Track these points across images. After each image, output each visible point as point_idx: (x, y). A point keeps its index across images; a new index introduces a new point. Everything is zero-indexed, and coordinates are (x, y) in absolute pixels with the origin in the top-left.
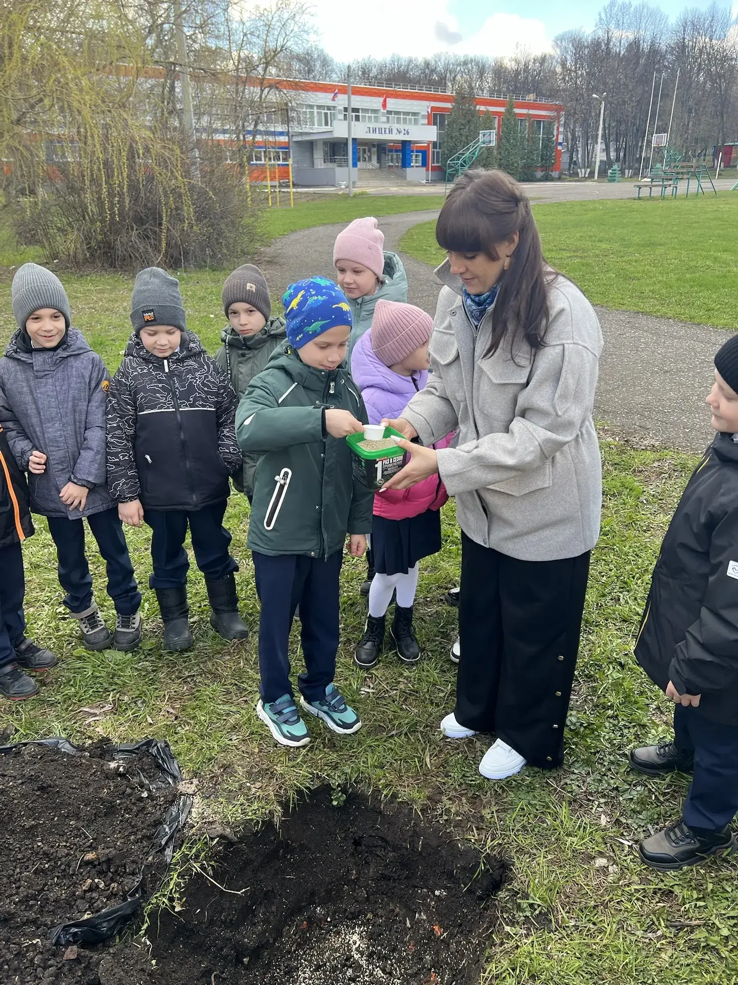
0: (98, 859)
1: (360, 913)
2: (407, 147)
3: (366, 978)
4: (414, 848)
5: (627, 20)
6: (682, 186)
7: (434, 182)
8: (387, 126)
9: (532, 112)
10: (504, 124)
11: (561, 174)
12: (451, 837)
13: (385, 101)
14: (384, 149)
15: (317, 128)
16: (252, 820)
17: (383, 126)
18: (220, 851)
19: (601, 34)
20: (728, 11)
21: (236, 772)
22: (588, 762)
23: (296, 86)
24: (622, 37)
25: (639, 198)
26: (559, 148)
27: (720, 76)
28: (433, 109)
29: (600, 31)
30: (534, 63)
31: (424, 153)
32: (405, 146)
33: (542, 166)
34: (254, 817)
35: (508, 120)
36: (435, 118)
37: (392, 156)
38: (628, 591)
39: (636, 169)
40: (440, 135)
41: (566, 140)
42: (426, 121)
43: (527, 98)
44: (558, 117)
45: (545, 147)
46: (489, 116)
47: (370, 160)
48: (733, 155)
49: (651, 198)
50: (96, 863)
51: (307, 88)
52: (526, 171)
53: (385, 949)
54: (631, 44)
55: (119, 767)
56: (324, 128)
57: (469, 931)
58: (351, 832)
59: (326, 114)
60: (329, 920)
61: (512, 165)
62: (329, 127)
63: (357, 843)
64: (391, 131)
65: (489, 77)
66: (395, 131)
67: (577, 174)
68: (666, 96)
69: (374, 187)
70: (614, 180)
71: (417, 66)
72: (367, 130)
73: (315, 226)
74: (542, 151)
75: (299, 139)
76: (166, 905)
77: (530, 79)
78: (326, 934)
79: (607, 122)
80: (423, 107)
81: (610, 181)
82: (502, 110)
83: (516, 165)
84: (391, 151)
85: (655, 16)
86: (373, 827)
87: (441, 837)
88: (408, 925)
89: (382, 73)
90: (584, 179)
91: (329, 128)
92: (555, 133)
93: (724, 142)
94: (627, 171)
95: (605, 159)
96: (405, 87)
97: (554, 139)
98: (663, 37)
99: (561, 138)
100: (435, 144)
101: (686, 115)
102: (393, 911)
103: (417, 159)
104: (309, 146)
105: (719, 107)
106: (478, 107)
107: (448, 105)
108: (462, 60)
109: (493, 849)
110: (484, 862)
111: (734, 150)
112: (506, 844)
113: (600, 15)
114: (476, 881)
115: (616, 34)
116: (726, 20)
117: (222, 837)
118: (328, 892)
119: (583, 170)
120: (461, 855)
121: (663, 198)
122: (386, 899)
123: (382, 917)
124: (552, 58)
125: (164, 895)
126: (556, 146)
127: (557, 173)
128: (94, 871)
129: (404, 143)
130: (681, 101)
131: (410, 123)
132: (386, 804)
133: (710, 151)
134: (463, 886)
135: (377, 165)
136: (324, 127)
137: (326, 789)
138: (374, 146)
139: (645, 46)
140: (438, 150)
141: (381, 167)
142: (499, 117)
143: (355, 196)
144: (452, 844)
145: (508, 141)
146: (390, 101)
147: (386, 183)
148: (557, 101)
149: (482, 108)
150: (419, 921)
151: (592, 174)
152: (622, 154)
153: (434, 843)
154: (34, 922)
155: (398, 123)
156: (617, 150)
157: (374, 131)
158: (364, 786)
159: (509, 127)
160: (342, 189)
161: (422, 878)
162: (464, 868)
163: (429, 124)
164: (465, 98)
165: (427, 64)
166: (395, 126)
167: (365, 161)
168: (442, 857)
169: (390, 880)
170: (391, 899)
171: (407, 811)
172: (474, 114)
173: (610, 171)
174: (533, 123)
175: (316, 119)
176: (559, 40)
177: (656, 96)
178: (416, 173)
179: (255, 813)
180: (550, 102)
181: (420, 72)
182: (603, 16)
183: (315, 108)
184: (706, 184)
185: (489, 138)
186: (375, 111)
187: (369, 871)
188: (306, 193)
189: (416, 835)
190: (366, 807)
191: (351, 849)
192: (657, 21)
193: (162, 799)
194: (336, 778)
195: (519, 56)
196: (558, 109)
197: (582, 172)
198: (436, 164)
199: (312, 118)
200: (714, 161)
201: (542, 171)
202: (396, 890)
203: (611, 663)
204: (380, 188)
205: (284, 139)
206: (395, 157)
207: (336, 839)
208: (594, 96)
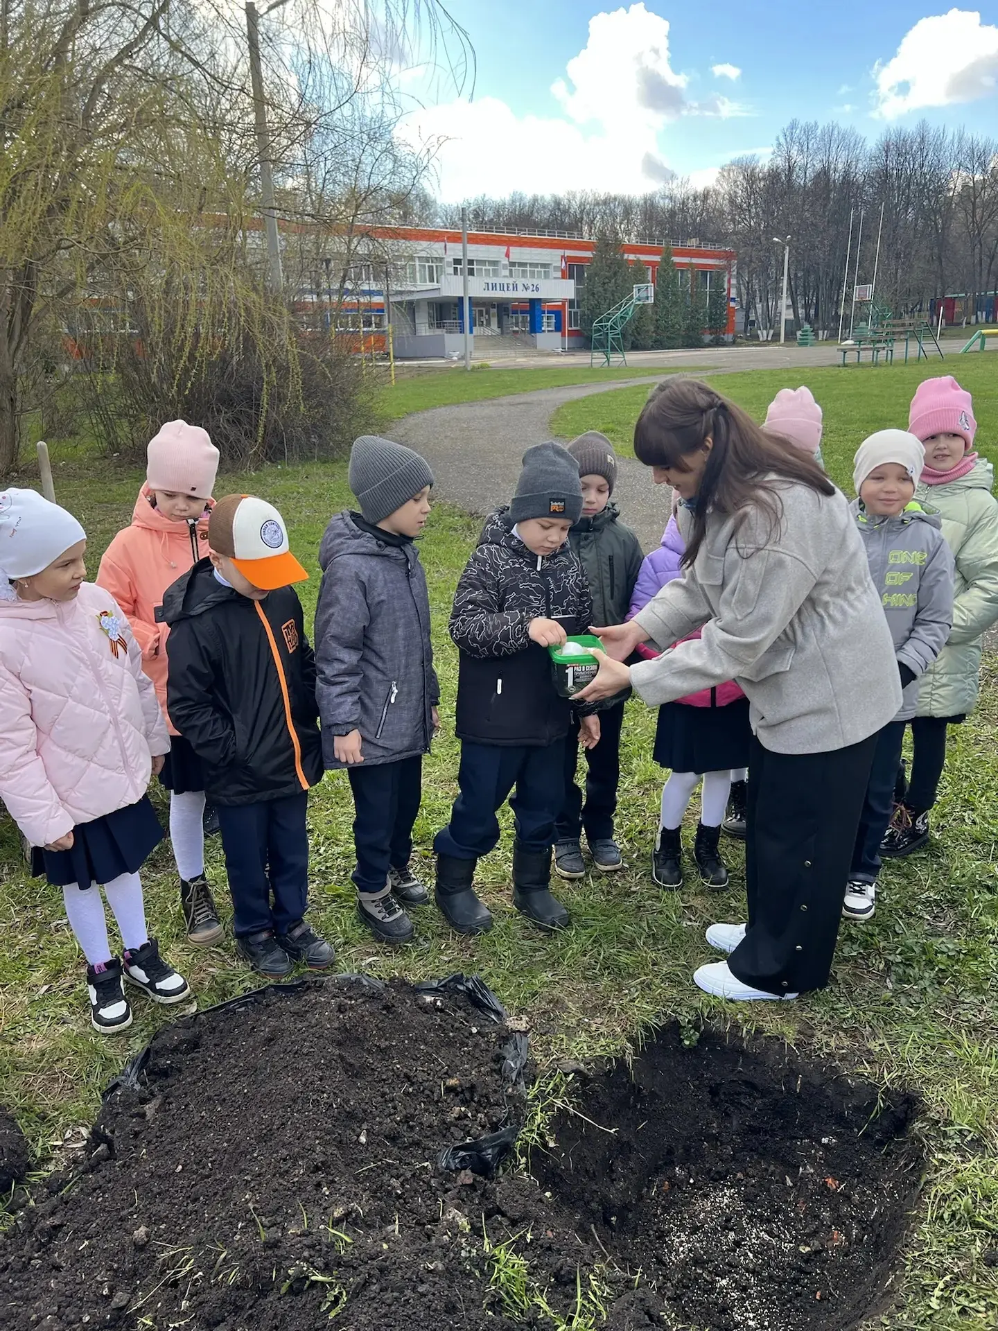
0: (461, 1086)
1: (728, 1172)
2: (537, 307)
3: (753, 1241)
4: (790, 1090)
5: (813, 144)
6: (899, 349)
7: (571, 350)
8: (511, 281)
9: (695, 261)
10: (661, 276)
11: (735, 337)
12: (837, 1072)
13: (508, 251)
14: (506, 310)
15: (421, 286)
16: (601, 1057)
17: (506, 281)
18: (577, 1088)
19: (780, 162)
20: (941, 130)
21: (568, 1007)
22: (978, 990)
23: (395, 234)
24: (808, 165)
25: (845, 365)
26: (732, 304)
27: (936, 212)
28: (569, 259)
29: (779, 159)
30: (695, 200)
31: (558, 313)
32: (533, 306)
33: (710, 328)
34: (604, 1053)
35: (665, 271)
36: (573, 270)
37: (517, 319)
38: (973, 810)
39: (831, 329)
40: (577, 291)
41: (739, 294)
42: (559, 274)
43: (689, 244)
44: (728, 268)
45: (714, 303)
46: (640, 269)
47: (489, 324)
48: (956, 310)
49: (859, 365)
50: (459, 1089)
51: (407, 236)
52: (691, 333)
53: (766, 1211)
54: (819, 174)
55: (435, 1001)
56: (429, 285)
57: (873, 1180)
58: (707, 1078)
59: (431, 268)
60: (692, 1181)
61: (673, 326)
62: (435, 283)
63: (714, 1092)
64: (515, 287)
65: (637, 218)
66: (520, 287)
67: (758, 337)
68: (868, 238)
69: (494, 358)
70: (806, 344)
71: (544, 207)
72: (484, 286)
73: (434, 407)
74: (710, 309)
75: (398, 298)
76: (536, 1141)
77: (689, 221)
78: (692, 1197)
79: (792, 272)
80: (554, 257)
81: (801, 345)
82: (657, 258)
83: (677, 326)
84: (515, 312)
85: (848, 141)
86: (733, 1070)
87: (825, 1073)
88: (789, 1183)
89: (499, 216)
90: (767, 343)
91: (435, 285)
92: (726, 286)
93: (943, 293)
94: (820, 332)
95: (792, 317)
96: (532, 232)
97: (725, 293)
98: (860, 165)
99: (733, 294)
100: (571, 302)
101: (893, 262)
102: (766, 1170)
103: (547, 323)
104: (411, 308)
105: (936, 251)
106: (626, 256)
107: (588, 254)
108: (603, 198)
109: (892, 1082)
110: (882, 1098)
111: (957, 303)
112: (907, 1076)
113: (778, 139)
114: (874, 1122)
115: (800, 160)
116: (939, 142)
117: (577, 1072)
118: (687, 1149)
119: (765, 332)
120: (852, 1092)
121: (877, 365)
122: (755, 1157)
123: (754, 1177)
124: (717, 193)
125: (532, 1131)
126: (728, 302)
127: (731, 336)
128: (457, 1100)
129: (533, 302)
130: (888, 245)
131: (539, 277)
132: (749, 1041)
133: (927, 305)
134: (856, 1130)
135: (498, 330)
136: (428, 283)
137: (674, 1027)
138: (493, 306)
139: (836, 177)
140: (576, 310)
141: (502, 333)
142: (654, 267)
143: (474, 369)
144: (839, 1082)
145: (666, 298)
146: (513, 250)
147: (511, 353)
148: (726, 246)
149: (632, 257)
150: (805, 1176)
151: (776, 337)
152: (812, 312)
153: (817, 1080)
154: (417, 1144)
155: (523, 277)
156: (807, 307)
157: (494, 287)
158: (718, 1022)
159: (666, 279)
160: (455, 362)
161: (801, 1126)
162: (857, 1109)
163: (563, 277)
164: (608, 245)
165: (557, 203)
166: (520, 282)
167: (482, 325)
168: (828, 1097)
169: (759, 1133)
170: (762, 1156)
171: (777, 1047)
172: (622, 264)
173: (799, 333)
174: (697, 274)
175: (418, 274)
176: (725, 171)
177: (854, 239)
178: (549, 339)
179: (605, 1050)
180: (717, 248)
181: (549, 214)
182: (782, 140)
183: (417, 259)
184: (929, 347)
185: (645, 293)
186: (495, 263)
187: (731, 1124)
188: (408, 367)
189: (793, 1074)
190: (723, 1048)
191: (708, 1099)
192: (852, 145)
193: (494, 1035)
194: (684, 1014)
195: (675, 192)
196: (728, 256)
197: (763, 335)
198: (574, 328)
199: (414, 272)
200: (931, 317)
201: (711, 334)
202: (769, 1144)
203: (975, 886)
204: (502, 360)
205: (378, 299)
206: (520, 319)
207: (688, 1089)
208: (775, 239)
